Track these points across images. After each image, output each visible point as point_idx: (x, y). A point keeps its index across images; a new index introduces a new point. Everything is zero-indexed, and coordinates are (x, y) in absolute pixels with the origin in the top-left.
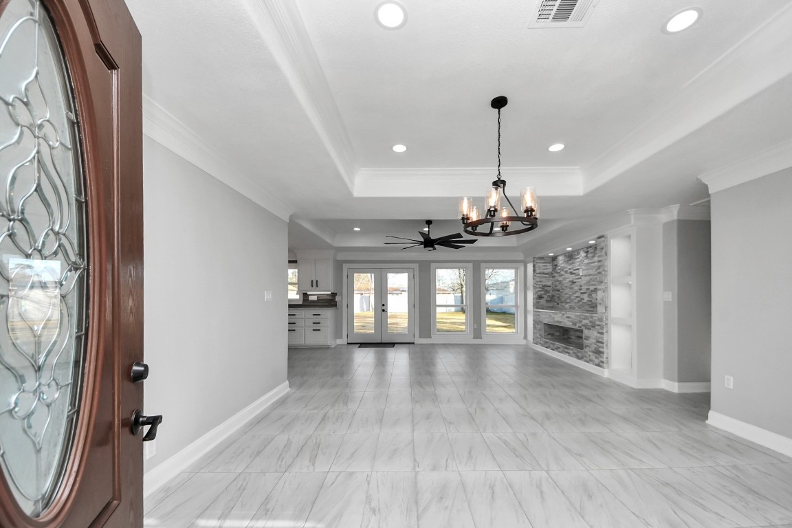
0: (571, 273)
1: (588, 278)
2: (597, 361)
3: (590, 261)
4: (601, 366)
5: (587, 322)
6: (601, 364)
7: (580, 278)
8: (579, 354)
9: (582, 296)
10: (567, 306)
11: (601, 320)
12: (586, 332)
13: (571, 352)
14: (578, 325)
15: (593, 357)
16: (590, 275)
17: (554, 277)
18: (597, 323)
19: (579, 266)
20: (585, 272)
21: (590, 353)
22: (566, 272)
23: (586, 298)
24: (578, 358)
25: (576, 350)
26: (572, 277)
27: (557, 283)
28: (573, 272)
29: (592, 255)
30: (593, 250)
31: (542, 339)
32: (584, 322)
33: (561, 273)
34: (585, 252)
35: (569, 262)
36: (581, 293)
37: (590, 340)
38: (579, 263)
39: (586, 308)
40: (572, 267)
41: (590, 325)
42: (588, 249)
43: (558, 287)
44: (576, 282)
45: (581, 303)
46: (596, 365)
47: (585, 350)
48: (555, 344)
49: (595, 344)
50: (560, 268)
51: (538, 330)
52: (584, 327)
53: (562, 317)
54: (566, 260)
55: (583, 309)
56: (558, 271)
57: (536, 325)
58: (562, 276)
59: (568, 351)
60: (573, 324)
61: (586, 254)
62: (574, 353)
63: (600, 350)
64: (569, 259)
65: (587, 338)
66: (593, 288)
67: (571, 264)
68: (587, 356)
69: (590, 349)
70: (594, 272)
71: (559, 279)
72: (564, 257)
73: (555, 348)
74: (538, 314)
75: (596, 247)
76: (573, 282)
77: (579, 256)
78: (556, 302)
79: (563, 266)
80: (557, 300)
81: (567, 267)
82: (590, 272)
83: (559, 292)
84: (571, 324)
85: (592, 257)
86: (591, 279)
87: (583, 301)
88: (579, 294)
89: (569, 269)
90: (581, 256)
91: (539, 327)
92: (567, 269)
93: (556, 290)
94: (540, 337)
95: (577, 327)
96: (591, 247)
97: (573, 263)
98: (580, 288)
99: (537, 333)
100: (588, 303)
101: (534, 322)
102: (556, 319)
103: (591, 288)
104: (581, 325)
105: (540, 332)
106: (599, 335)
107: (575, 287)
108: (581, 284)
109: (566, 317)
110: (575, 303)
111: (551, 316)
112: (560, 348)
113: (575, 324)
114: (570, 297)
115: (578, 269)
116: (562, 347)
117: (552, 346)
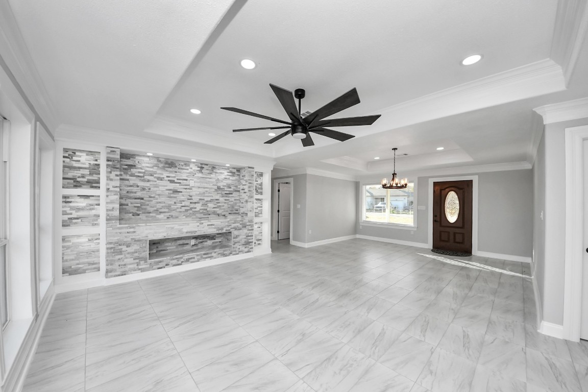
0: (172, 182)
1: (202, 190)
2: (246, 250)
3: (205, 176)
4: (250, 252)
5: (238, 224)
6: (250, 250)
8: (225, 253)
9: (192, 206)
10: (161, 216)
11: (251, 221)
12: (235, 233)
13: (212, 255)
14: (226, 229)
15: (242, 248)
16: (204, 188)
17: (128, 180)
19: (187, 176)
20: (198, 185)
21: (239, 247)
22: (161, 179)
23: (199, 207)
24: (225, 255)
25: (221, 251)
26: (172, 186)
27: (134, 189)
28: (176, 181)
29: (208, 172)
30: (210, 169)
31: (142, 262)
32: (233, 225)
33: (145, 177)
34: (198, 167)
35: (167, 169)
36: (191, 203)
37: (241, 237)
38: (188, 175)
39: (199, 215)
40: (174, 175)
41: (241, 226)
42: (203, 166)
43: (139, 194)
44: (181, 192)
45: (191, 212)
46: (246, 252)
47: (234, 246)
48: (181, 258)
49: (245, 238)
50: (143, 171)
51: (128, 253)
52: (234, 229)
53: (198, 226)
54: (161, 165)
55: (194, 217)
56: (136, 174)
57: (120, 247)
58: (149, 181)
59: (210, 255)
60: (219, 229)
61: (199, 169)
62: (219, 254)
63: (250, 241)
64: (167, 166)
65: (237, 237)
66: (209, 199)
67: (171, 172)
68: (237, 249)
69: (240, 244)
70: (210, 186)
71: (141, 184)
72: (155, 161)
73: (182, 262)
74: (132, 230)
75: (213, 167)
76: (176, 192)
77: (188, 168)
78: (131, 213)
79: (151, 169)
80: (135, 210)
81: (163, 174)
82: (206, 185)
83: (142, 201)
84: (215, 230)
85: (208, 174)
86: (207, 191)
87: (193, 210)
88: (187, 203)
89: (167, 177)
90: (191, 168)
91: (135, 247)
92: (162, 176)
93: (130, 198)
94: (137, 261)
95: (224, 231)
96: (207, 165)
97: (176, 172)
98: (190, 198)
99: (127, 258)
100: (201, 211)
101: (112, 246)
102: (185, 230)
103: (206, 199)
104: (229, 228)
105: (136, 255)
106: (249, 231)
107: (180, 197)
108: (191, 194)
109: (208, 225)
110: (180, 212)
111: (173, 228)
112: (194, 258)
113: (222, 229)
114: (169, 207)
115: (186, 180)
116: (197, 255)
117: (175, 262)
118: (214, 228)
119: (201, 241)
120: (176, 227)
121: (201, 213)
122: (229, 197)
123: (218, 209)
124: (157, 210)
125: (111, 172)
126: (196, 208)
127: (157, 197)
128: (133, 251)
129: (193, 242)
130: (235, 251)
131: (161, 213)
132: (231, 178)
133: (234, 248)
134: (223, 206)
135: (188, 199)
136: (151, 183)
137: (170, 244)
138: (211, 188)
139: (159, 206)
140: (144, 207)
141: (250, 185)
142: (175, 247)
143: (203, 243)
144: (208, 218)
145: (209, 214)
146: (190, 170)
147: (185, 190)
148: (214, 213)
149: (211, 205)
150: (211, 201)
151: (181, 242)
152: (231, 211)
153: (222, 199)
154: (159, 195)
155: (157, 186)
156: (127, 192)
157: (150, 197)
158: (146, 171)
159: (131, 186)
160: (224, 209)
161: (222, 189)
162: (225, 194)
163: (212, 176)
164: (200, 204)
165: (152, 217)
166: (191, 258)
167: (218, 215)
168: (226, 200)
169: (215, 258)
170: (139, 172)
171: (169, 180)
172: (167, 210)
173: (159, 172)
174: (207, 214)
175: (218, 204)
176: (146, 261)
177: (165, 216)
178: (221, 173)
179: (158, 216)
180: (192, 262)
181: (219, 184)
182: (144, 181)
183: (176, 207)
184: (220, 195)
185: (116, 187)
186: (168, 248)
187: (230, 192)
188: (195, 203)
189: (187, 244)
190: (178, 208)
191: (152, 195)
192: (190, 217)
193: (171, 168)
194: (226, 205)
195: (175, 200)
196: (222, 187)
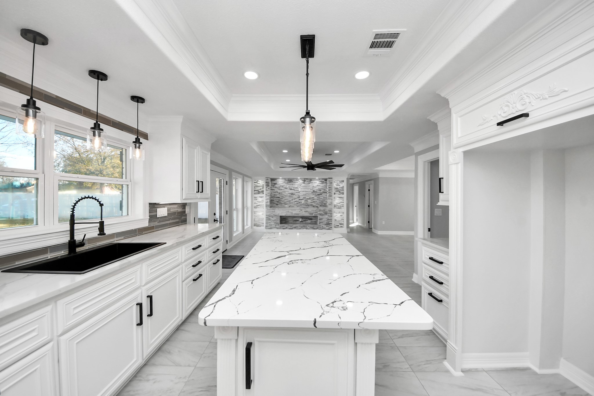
0: (291, 189)
1: (304, 193)
2: (328, 228)
3: (306, 185)
4: (330, 229)
5: (322, 212)
6: (330, 228)
7: (299, 193)
8: (314, 227)
9: (300, 201)
10: (286, 206)
11: (331, 211)
12: (320, 217)
13: (308, 227)
14: (314, 214)
15: (325, 226)
16: (306, 192)
17: (274, 190)
18: (328, 212)
20: (303, 190)
21: (323, 225)
22: (286, 188)
23: (303, 202)
24: (314, 229)
26: (291, 191)
27: (276, 194)
28: (293, 189)
29: (308, 183)
30: (309, 181)
31: (277, 225)
32: (319, 212)
33: (280, 188)
34: (303, 181)
35: (288, 183)
36: (299, 200)
37: (323, 220)
38: (298, 185)
39: (303, 206)
40: (292, 186)
41: (323, 213)
42: (305, 180)
43: (278, 196)
44: (295, 194)
45: (299, 204)
46: (327, 229)
47: (320, 224)
48: (292, 226)
49: (326, 221)
50: (279, 185)
51: (272, 220)
52: (319, 215)
53: (300, 211)
54: (286, 182)
55: (301, 207)
56: (277, 187)
57: (270, 217)
58: (282, 190)
59: (306, 227)
60: (310, 214)
61: (303, 182)
62: (311, 227)
63: (330, 223)
64: (289, 182)
65: (321, 219)
66: (308, 197)
67: (290, 185)
68: (321, 226)
69: (323, 224)
70: (309, 190)
71: (279, 191)
72: (283, 180)
73: (293, 228)
74: (274, 211)
75: (311, 180)
76: (292, 194)
77: (298, 182)
78: (275, 204)
79: (282, 184)
80: (276, 203)
81: (287, 186)
82: (307, 190)
83: (279, 199)
84: (309, 214)
85: (308, 184)
86: (307, 193)
87: (300, 203)
88: (297, 200)
89: (289, 187)
90: (299, 182)
91: (274, 218)
92: (286, 187)
93: (275, 197)
94: (275, 224)
95: (313, 215)
96: (307, 179)
97: (292, 184)
98: (299, 197)
99: (272, 222)
100: (304, 204)
101: (267, 217)
102: (294, 213)
103: (307, 197)
104: (316, 214)
105: (275, 221)
106: (329, 217)
107: (294, 197)
108: (299, 195)
109: (305, 211)
110: (294, 204)
111: (288, 211)
112: (298, 227)
113: (312, 214)
114: (290, 201)
115: (297, 188)
116: (300, 226)
117: (290, 227)
118: (308, 213)
119: (305, 220)
120: (290, 211)
121: (304, 205)
122: (320, 196)
123: (314, 203)
124: (285, 203)
125: (267, 188)
126: (301, 202)
127: (285, 197)
128: (274, 220)
129: (301, 220)
130: (320, 227)
131: (286, 204)
132: (321, 185)
133: (319, 225)
134: (317, 201)
135: (298, 198)
136: (283, 190)
137: (290, 219)
138: (310, 192)
139: (286, 201)
140: (280, 201)
141: (330, 189)
142: (292, 221)
143: (306, 221)
144: (308, 208)
145: (309, 206)
146: (299, 183)
147: (297, 193)
148: (311, 205)
149: (309, 201)
150: (309, 199)
151: (295, 219)
152: (321, 204)
153: (316, 198)
154: (285, 196)
155: (285, 192)
156: (274, 195)
157: (282, 197)
158: (281, 185)
159: (275, 192)
160: (317, 203)
161: (316, 192)
162: (318, 194)
163: (310, 185)
164: (304, 200)
165: (283, 206)
166: (297, 227)
167: (314, 206)
168: (318, 198)
169: (309, 229)
170: (278, 186)
171: (289, 189)
172: (289, 203)
173: (285, 185)
174: (308, 206)
175: (314, 200)
176: (278, 225)
177: (288, 206)
178: (315, 183)
179: (285, 206)
180: (297, 229)
181: (313, 189)
182: (280, 190)
183: (292, 201)
184: (315, 195)
185: (268, 193)
186: (290, 221)
187: (321, 193)
188: (301, 200)
189: (298, 220)
190: (293, 202)
191: (283, 196)
192: (299, 207)
193: (290, 183)
194: (318, 201)
195: (292, 198)
196: (315, 191)
